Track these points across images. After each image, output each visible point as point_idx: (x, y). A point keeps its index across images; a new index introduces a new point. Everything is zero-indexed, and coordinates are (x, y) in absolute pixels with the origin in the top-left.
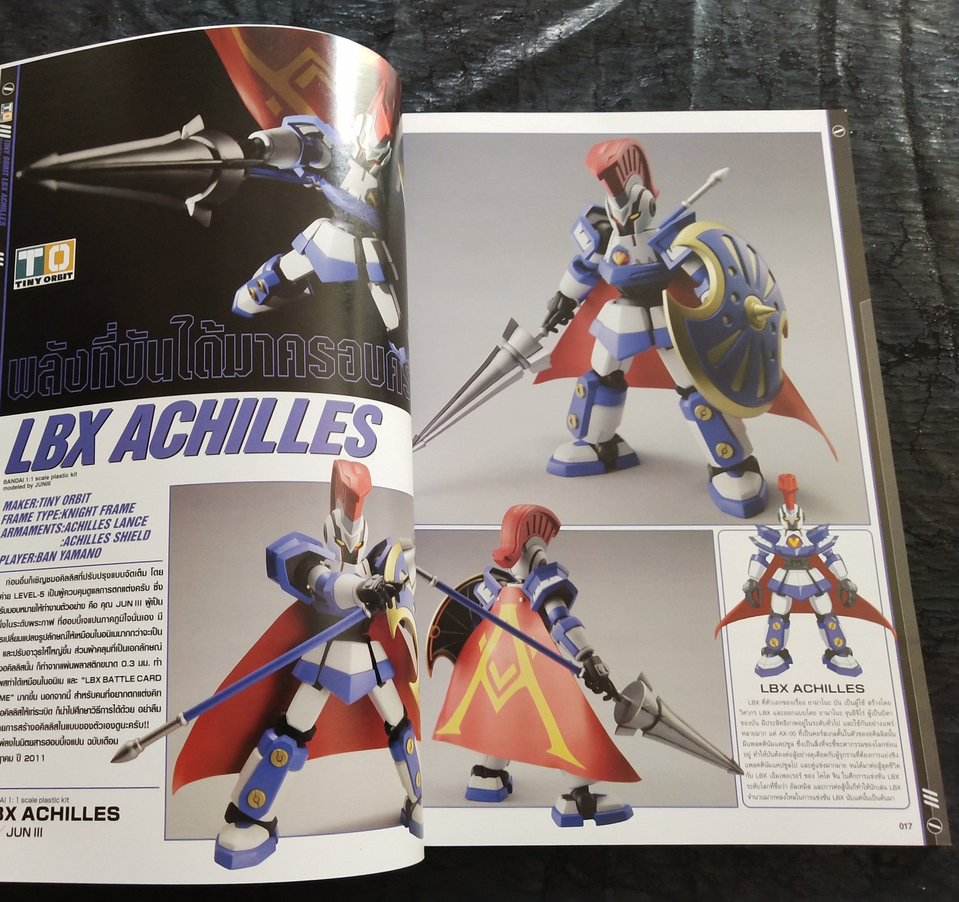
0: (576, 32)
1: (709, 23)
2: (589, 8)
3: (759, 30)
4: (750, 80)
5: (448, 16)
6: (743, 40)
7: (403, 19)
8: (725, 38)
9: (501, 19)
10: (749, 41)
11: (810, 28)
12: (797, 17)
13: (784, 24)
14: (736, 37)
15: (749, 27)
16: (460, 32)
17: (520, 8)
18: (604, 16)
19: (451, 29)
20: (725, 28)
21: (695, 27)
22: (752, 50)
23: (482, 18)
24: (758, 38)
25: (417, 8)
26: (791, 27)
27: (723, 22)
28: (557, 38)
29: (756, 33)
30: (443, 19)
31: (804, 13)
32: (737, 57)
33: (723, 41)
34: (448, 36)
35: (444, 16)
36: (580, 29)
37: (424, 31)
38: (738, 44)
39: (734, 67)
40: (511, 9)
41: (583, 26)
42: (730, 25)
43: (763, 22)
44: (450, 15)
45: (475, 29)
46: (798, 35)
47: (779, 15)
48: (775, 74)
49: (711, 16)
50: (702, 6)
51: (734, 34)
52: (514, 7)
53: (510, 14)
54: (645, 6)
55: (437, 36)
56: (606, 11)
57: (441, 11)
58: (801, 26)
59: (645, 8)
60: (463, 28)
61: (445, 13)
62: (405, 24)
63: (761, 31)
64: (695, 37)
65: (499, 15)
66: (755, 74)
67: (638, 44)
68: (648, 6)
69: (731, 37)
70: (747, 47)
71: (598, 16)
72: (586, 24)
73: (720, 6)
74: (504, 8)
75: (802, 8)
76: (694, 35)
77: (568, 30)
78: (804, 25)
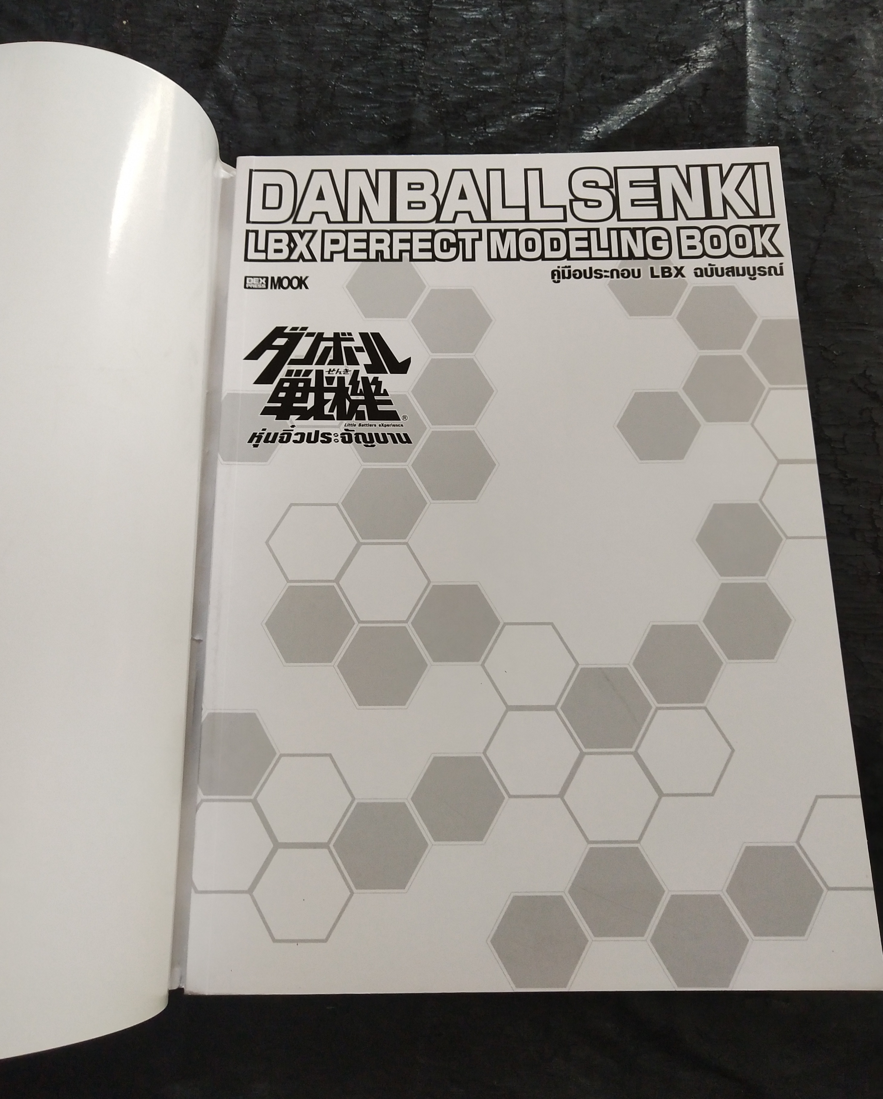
0: (615, 131)
1: (764, 118)
2: (629, 104)
3: (819, 125)
4: (811, 180)
5: (471, 115)
6: (802, 136)
7: (422, 120)
8: (782, 135)
9: (532, 116)
10: (809, 138)
11: (876, 123)
12: (861, 110)
13: (846, 119)
14: (794, 134)
15: (808, 123)
16: (486, 132)
17: (552, 103)
18: (645, 113)
19: (475, 129)
20: (781, 123)
21: (748, 123)
22: (812, 148)
23: (509, 116)
24: (819, 134)
25: (436, 107)
26: (855, 123)
27: (779, 117)
28: (593, 138)
29: (816, 130)
30: (466, 119)
31: (869, 106)
32: (797, 156)
33: (780, 138)
34: (473, 137)
35: (467, 116)
36: (619, 128)
37: (445, 133)
38: (796, 141)
39: (793, 167)
40: (544, 105)
41: (622, 125)
42: (787, 121)
43: (824, 118)
44: (474, 114)
45: (502, 128)
46: (864, 131)
47: (840, 109)
48: (839, 174)
49: (765, 111)
50: (756, 99)
51: (792, 130)
52: (546, 102)
53: (542, 110)
54: (690, 101)
55: (460, 137)
56: (648, 108)
57: (465, 110)
58: (867, 121)
59: (691, 104)
60: (489, 127)
61: (469, 112)
62: (424, 124)
63: (822, 127)
64: (748, 134)
65: (529, 112)
66: (818, 174)
67: (685, 143)
68: (695, 102)
69: (788, 134)
70: (806, 144)
71: (639, 112)
72: (626, 123)
73: (775, 100)
74: (535, 104)
75: (866, 101)
76: (748, 131)
77: (607, 129)
78: (869, 120)
